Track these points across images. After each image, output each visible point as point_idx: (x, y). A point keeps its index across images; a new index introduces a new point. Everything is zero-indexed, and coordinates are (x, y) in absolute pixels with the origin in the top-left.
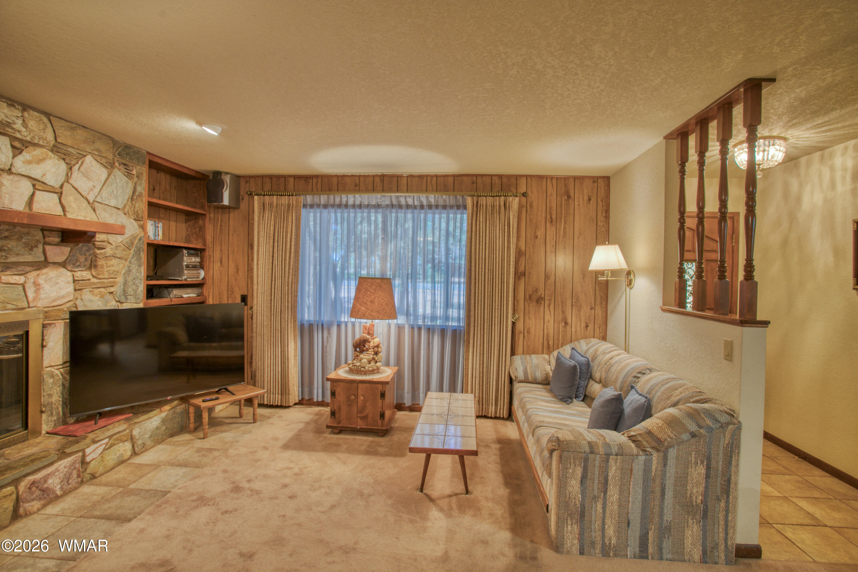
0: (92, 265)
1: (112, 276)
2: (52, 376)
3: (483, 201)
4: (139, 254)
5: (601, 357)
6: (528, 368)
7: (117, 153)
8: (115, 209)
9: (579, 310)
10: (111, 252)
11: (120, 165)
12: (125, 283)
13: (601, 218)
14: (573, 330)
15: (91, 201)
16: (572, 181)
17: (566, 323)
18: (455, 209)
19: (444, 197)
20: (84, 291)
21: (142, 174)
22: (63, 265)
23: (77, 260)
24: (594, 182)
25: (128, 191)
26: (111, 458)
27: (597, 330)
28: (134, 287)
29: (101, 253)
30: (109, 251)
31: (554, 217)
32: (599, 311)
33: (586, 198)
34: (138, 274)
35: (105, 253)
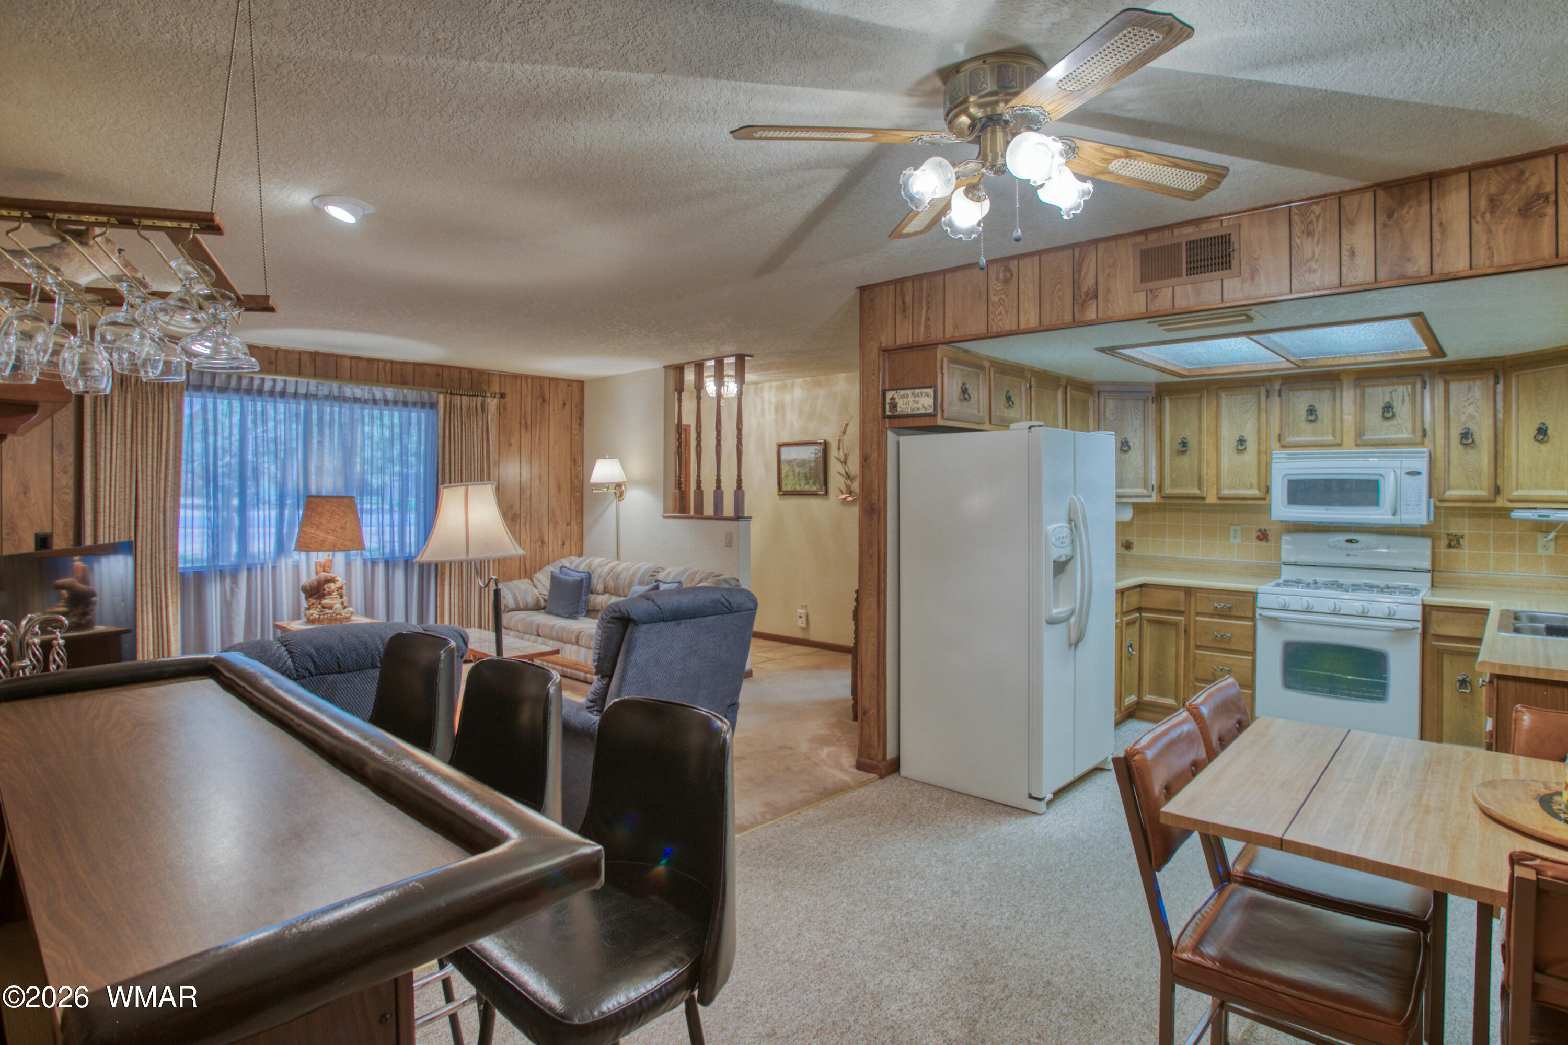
3: (457, 400)
5: (599, 570)
6: (518, 595)
9: (555, 527)
13: (575, 426)
14: (551, 549)
16: (547, 381)
17: (543, 543)
18: (419, 408)
19: (405, 391)
24: (569, 385)
27: (573, 546)
31: (529, 421)
32: (575, 526)
33: (561, 403)
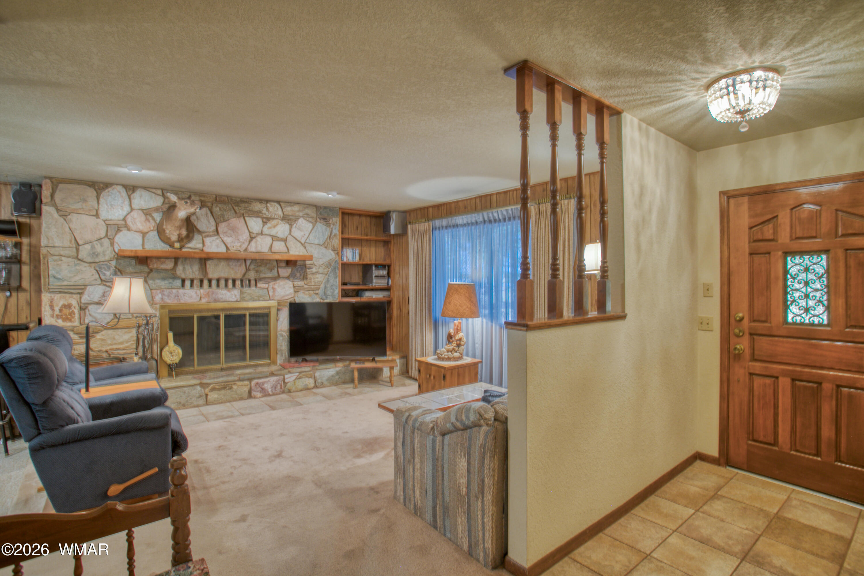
0: (304, 277)
1: (317, 284)
2: (282, 336)
4: (335, 271)
7: (319, 213)
8: (318, 246)
10: (316, 270)
11: (320, 219)
12: (325, 288)
15: (303, 243)
20: (299, 292)
21: (336, 222)
22: (288, 278)
23: (295, 275)
25: (326, 234)
26: (300, 384)
28: (332, 290)
29: (310, 271)
30: (314, 270)
34: (334, 283)
35: (312, 271)
